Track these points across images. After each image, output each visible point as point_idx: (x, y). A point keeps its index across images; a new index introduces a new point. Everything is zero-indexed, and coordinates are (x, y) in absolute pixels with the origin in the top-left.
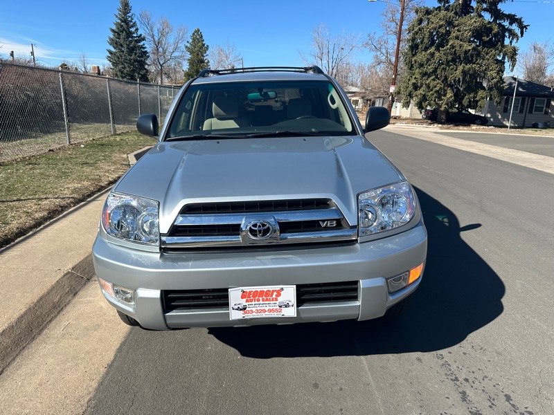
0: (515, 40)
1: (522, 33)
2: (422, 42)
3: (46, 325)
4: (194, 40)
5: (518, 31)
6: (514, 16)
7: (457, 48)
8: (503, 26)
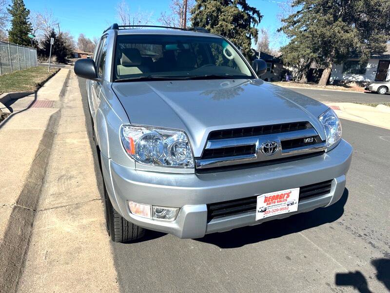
0: (256, 24)
1: (260, 20)
2: (201, 21)
3: (24, 258)
4: (15, 4)
5: (257, 19)
6: (255, 9)
7: (224, 27)
8: (249, 15)
